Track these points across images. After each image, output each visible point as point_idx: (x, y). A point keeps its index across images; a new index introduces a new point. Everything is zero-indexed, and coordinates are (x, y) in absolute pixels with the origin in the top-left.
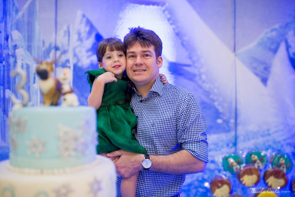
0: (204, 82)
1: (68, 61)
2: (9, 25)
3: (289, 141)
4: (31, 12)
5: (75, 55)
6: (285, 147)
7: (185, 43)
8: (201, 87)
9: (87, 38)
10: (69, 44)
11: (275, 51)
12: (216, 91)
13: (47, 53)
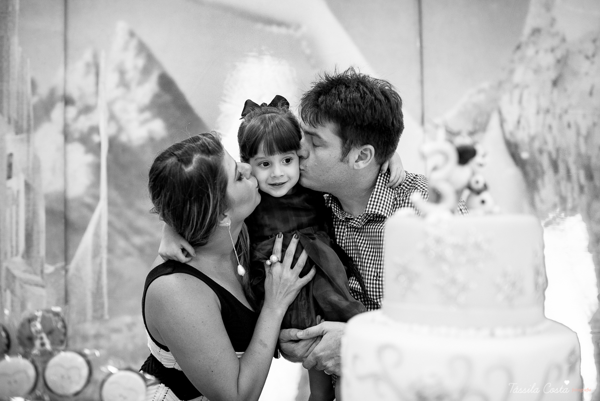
1: (95, 130)
5: (112, 117)
9: (140, 83)
10: (97, 93)
13: (44, 109)
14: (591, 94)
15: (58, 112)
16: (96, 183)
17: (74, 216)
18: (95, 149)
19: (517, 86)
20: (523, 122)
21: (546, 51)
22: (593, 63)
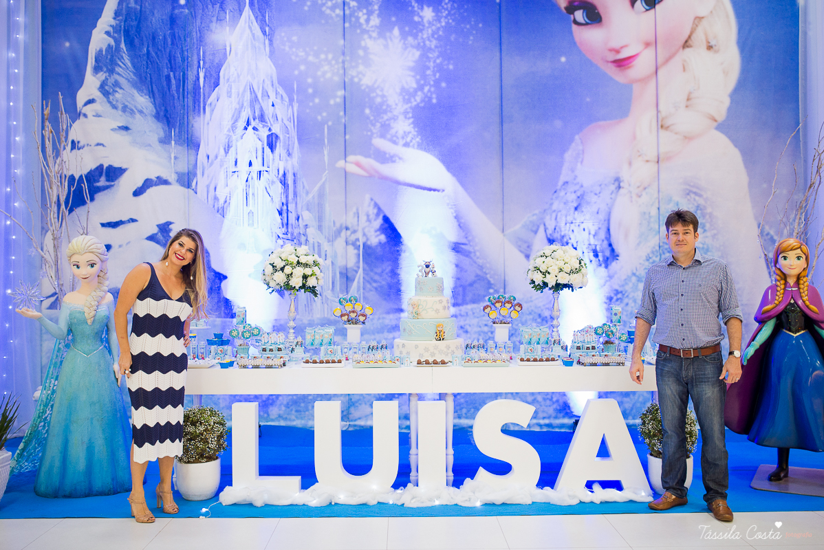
0: (478, 258)
1: (358, 240)
2: (299, 206)
3: (547, 306)
4: (321, 195)
5: (364, 234)
6: (544, 311)
7: (461, 225)
8: (475, 262)
9: (375, 220)
10: (358, 225)
11: (536, 232)
12: (488, 265)
13: (339, 232)
14: (598, 213)
15: (343, 233)
16: (359, 262)
17: (349, 275)
18: (358, 248)
19: (554, 211)
20: (557, 228)
21: (571, 192)
22: (599, 197)
